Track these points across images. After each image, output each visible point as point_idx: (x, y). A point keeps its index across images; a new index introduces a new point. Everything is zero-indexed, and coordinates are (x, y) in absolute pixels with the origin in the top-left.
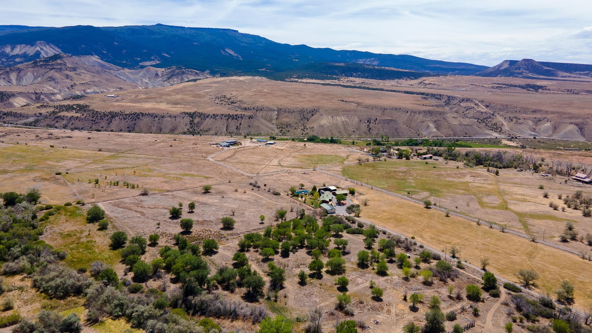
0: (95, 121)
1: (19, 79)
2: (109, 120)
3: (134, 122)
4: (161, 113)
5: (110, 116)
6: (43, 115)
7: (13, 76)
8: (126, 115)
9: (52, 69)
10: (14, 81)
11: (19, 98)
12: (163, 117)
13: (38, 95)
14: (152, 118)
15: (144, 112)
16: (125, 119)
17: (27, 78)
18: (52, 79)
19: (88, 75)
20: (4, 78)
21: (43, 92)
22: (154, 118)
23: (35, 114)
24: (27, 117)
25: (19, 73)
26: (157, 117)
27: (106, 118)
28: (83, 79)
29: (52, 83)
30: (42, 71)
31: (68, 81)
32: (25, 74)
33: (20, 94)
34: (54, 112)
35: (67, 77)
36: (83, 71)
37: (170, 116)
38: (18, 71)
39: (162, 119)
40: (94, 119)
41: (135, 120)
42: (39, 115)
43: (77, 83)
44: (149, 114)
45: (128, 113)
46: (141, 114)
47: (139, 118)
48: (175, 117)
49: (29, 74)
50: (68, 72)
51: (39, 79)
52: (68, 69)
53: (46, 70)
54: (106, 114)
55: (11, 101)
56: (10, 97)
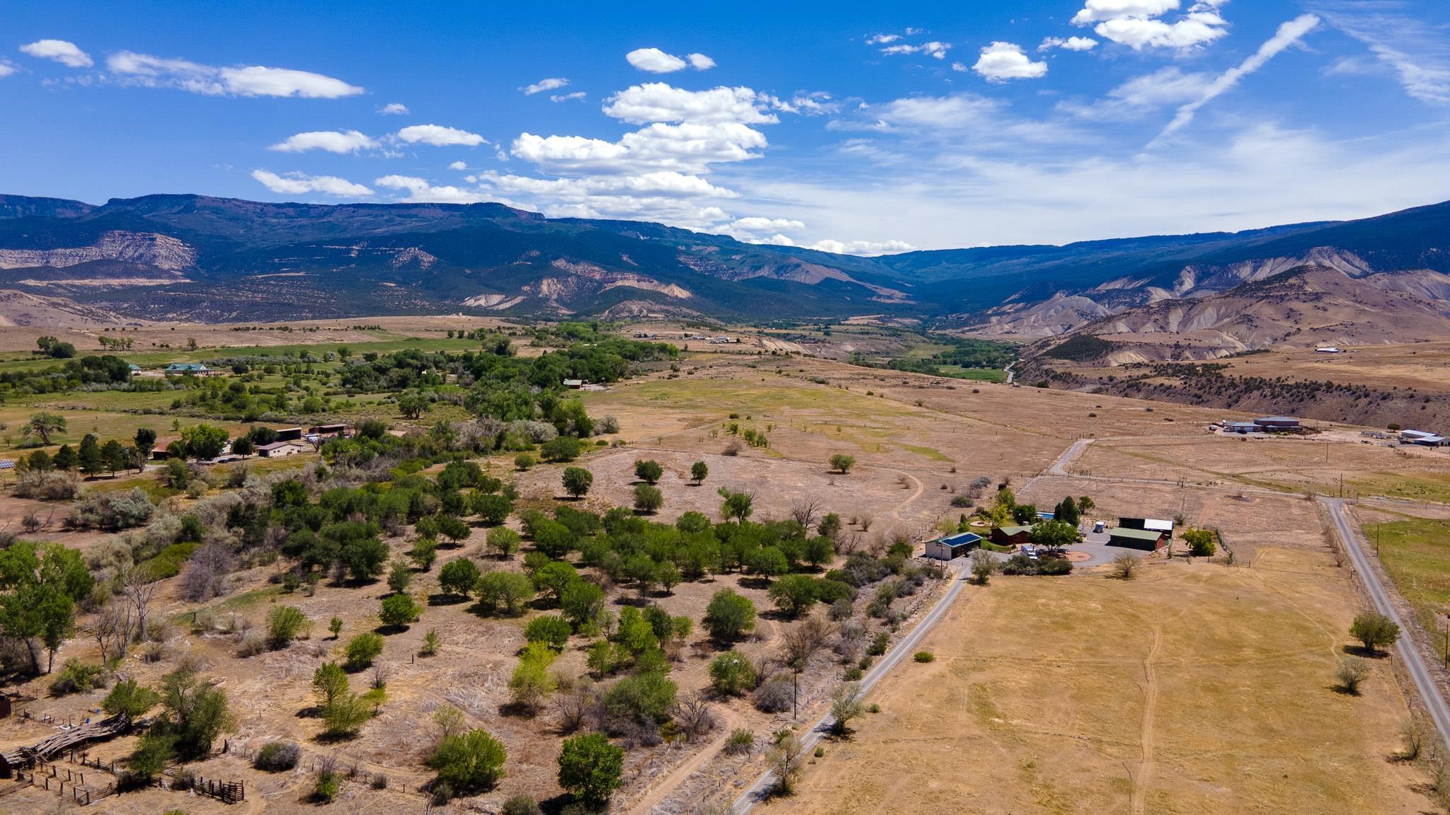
0: (1200, 397)
1: (1185, 322)
2: (1234, 398)
3: (1295, 405)
4: (1382, 387)
5: (1243, 387)
6: (1115, 381)
7: (1175, 318)
8: (1282, 387)
9: (1263, 298)
10: (1174, 327)
11: (1127, 353)
12: (1384, 398)
13: (1178, 350)
14: (1350, 400)
15: (1336, 383)
16: (1274, 398)
17: (1202, 319)
18: (1248, 320)
19: (1347, 310)
20: (1156, 321)
21: (1193, 343)
22: (1359, 397)
23: (1101, 378)
25: (1191, 309)
26: (1366, 396)
27: (1231, 391)
28: (1327, 320)
29: (1243, 329)
30: (1239, 302)
31: (1287, 325)
32: (1202, 311)
33: (1141, 347)
34: (1145, 376)
35: (1290, 314)
36: (1340, 301)
37: (1412, 396)
39: (1382, 403)
40: (1200, 392)
41: (1302, 400)
42: (1105, 379)
43: (1305, 328)
44: (1348, 388)
45: (1291, 382)
46: (1324, 388)
47: (1313, 397)
48: (1427, 401)
49: (1211, 312)
50: (1295, 305)
51: (1226, 320)
52: (1302, 297)
53: (1248, 301)
54: (1237, 381)
55: (1109, 358)
56: (1112, 351)
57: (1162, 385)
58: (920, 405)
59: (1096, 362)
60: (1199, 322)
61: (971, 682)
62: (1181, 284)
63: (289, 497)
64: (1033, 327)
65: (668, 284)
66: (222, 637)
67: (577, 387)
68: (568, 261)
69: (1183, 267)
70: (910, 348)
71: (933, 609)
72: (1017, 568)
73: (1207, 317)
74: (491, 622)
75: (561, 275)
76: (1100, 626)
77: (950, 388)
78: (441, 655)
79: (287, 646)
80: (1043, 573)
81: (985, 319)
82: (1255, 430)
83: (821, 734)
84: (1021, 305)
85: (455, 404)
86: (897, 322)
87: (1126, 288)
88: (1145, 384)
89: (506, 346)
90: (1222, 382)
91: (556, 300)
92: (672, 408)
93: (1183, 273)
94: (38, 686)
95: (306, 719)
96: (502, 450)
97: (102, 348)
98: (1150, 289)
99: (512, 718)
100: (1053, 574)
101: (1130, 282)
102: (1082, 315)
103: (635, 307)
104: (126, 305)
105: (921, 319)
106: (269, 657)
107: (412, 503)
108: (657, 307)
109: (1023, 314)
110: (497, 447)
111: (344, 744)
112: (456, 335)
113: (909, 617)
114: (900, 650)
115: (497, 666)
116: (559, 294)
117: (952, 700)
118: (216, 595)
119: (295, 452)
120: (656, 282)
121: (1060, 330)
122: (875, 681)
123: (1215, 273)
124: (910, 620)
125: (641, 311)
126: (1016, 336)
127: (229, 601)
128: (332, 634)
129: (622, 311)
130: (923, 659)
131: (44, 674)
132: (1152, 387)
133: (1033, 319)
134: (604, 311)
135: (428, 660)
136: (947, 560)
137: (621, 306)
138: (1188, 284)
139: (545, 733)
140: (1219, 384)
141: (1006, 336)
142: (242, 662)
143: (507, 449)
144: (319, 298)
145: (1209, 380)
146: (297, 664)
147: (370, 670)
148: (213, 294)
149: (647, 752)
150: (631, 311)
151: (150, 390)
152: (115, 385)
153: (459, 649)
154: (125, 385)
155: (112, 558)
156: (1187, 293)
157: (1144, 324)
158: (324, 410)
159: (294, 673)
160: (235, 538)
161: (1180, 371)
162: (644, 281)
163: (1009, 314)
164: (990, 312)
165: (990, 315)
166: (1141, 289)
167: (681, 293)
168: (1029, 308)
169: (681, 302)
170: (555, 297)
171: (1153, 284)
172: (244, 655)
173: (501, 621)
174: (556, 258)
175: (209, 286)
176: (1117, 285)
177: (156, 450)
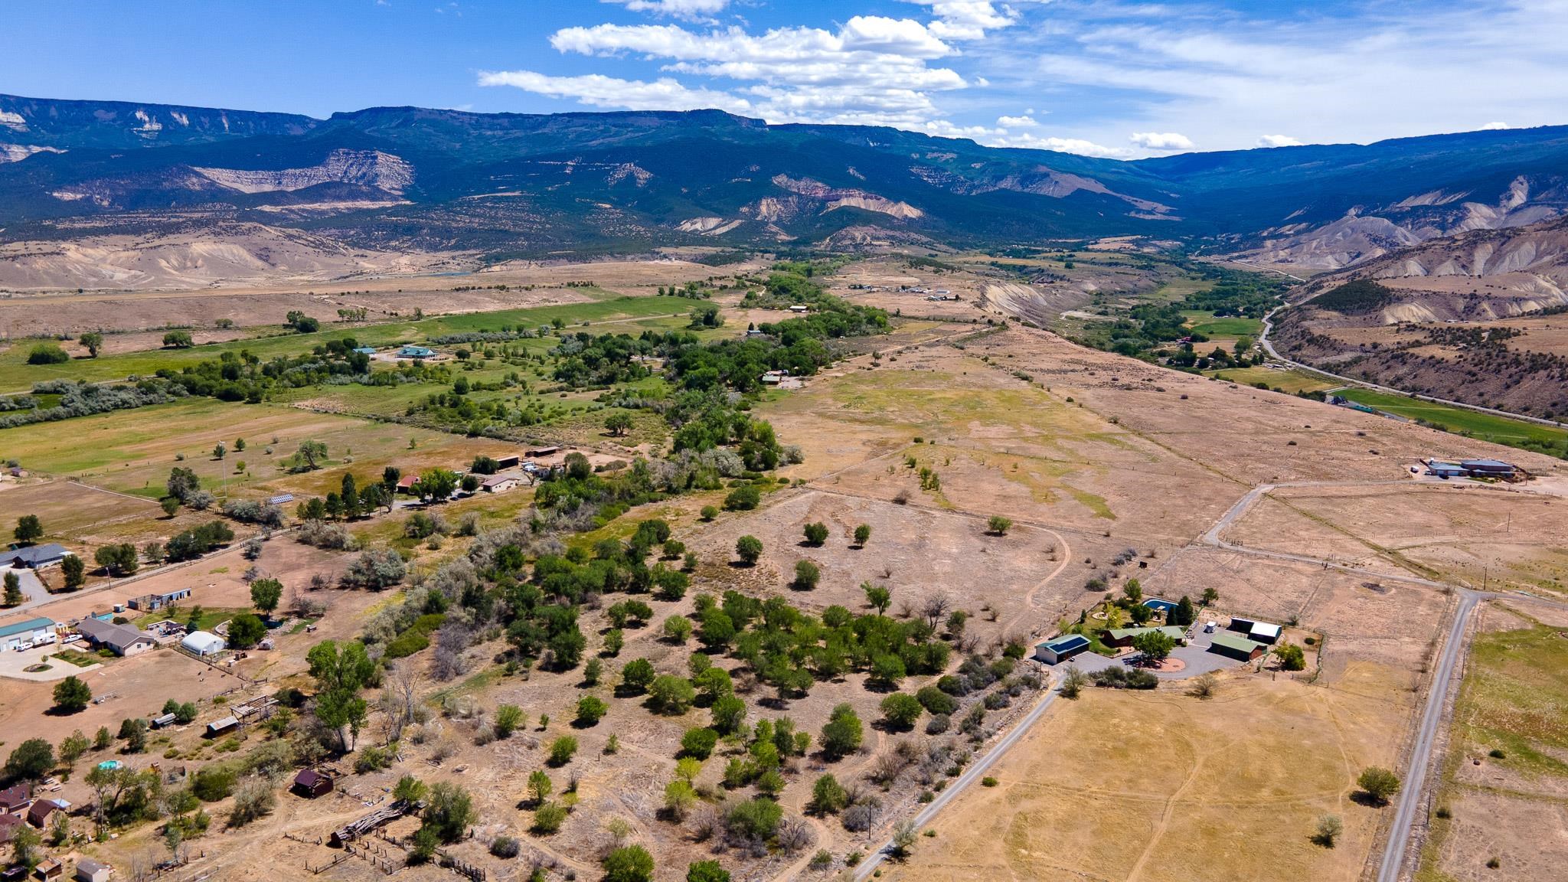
0: (1474, 375)
1: (1494, 261)
5: (1528, 364)
7: (1482, 255)
10: (1479, 266)
11: (1408, 306)
13: (1474, 301)
17: (1516, 257)
20: (1457, 258)
21: (1495, 292)
23: (1363, 345)
24: (1341, 351)
27: (1513, 370)
32: (1517, 247)
33: (1428, 297)
34: (1417, 344)
38: (1503, 240)
40: (1475, 369)
42: (1368, 346)
49: (1528, 248)
51: (1547, 258)
54: (1522, 358)
55: (1385, 312)
56: (1389, 304)
57: (1432, 357)
58: (1115, 422)
59: (1368, 316)
60: (1512, 261)
61: (1018, 810)
62: (1510, 198)
63: (509, 561)
64: (1313, 255)
65: (897, 201)
66: (464, 721)
67: (775, 383)
68: (789, 176)
69: (1515, 178)
70: (1162, 284)
71: (1018, 725)
72: (1110, 679)
73: (1523, 253)
74: (660, 719)
75: (780, 194)
76: (1152, 755)
77: (1160, 390)
78: (620, 753)
79: (509, 736)
80: (1131, 687)
81: (1257, 243)
82: (1461, 474)
83: (885, 856)
84: (1303, 225)
85: (657, 412)
86: (1155, 245)
87: (1438, 203)
88: (1412, 355)
89: (713, 316)
90: (1504, 357)
91: (775, 223)
92: (862, 422)
93: (1514, 184)
94: (345, 764)
95: (523, 811)
96: (693, 489)
97: (340, 319)
98: (1468, 205)
99: (664, 823)
100: (1140, 688)
101: (1444, 195)
102: (1375, 241)
103: (858, 233)
104: (352, 232)
105: (1183, 241)
106: (498, 745)
107: (608, 576)
108: (882, 233)
109: (1304, 237)
110: (688, 487)
111: (548, 837)
112: (667, 291)
113: (994, 733)
114: (972, 773)
115: (661, 766)
116: (778, 215)
117: (996, 829)
118: (458, 674)
119: (513, 486)
120: (884, 199)
121: (1346, 258)
122: (942, 804)
123: (1556, 183)
124: (995, 738)
125: (864, 239)
126: (1293, 265)
127: (468, 682)
128: (542, 726)
129: (844, 238)
130: (989, 783)
131: (349, 752)
132: (1420, 360)
133: (1314, 244)
134: (825, 239)
135: (610, 758)
136: (1052, 664)
137: (844, 233)
138: (1519, 197)
139: (686, 839)
140: (1500, 360)
141: (1279, 265)
142: (477, 750)
143: (697, 487)
144: (534, 222)
145: (1489, 354)
146: (517, 756)
147: (568, 765)
148: (432, 219)
149: (755, 863)
150: (853, 239)
151: (387, 384)
152: (357, 377)
153: (633, 748)
154: (365, 378)
155: (381, 634)
156: (1516, 210)
157: (1441, 262)
158: (539, 421)
159: (515, 764)
160: (469, 617)
161: (1460, 338)
162: (871, 198)
163: (1288, 236)
164: (1265, 234)
165: (1265, 238)
166: (1456, 205)
167: (912, 212)
168: (1311, 231)
169: (909, 224)
170: (774, 218)
171: (1469, 199)
172: (480, 742)
173: (667, 718)
174: (777, 174)
175: (428, 211)
176: (1426, 200)
177: (400, 484)
